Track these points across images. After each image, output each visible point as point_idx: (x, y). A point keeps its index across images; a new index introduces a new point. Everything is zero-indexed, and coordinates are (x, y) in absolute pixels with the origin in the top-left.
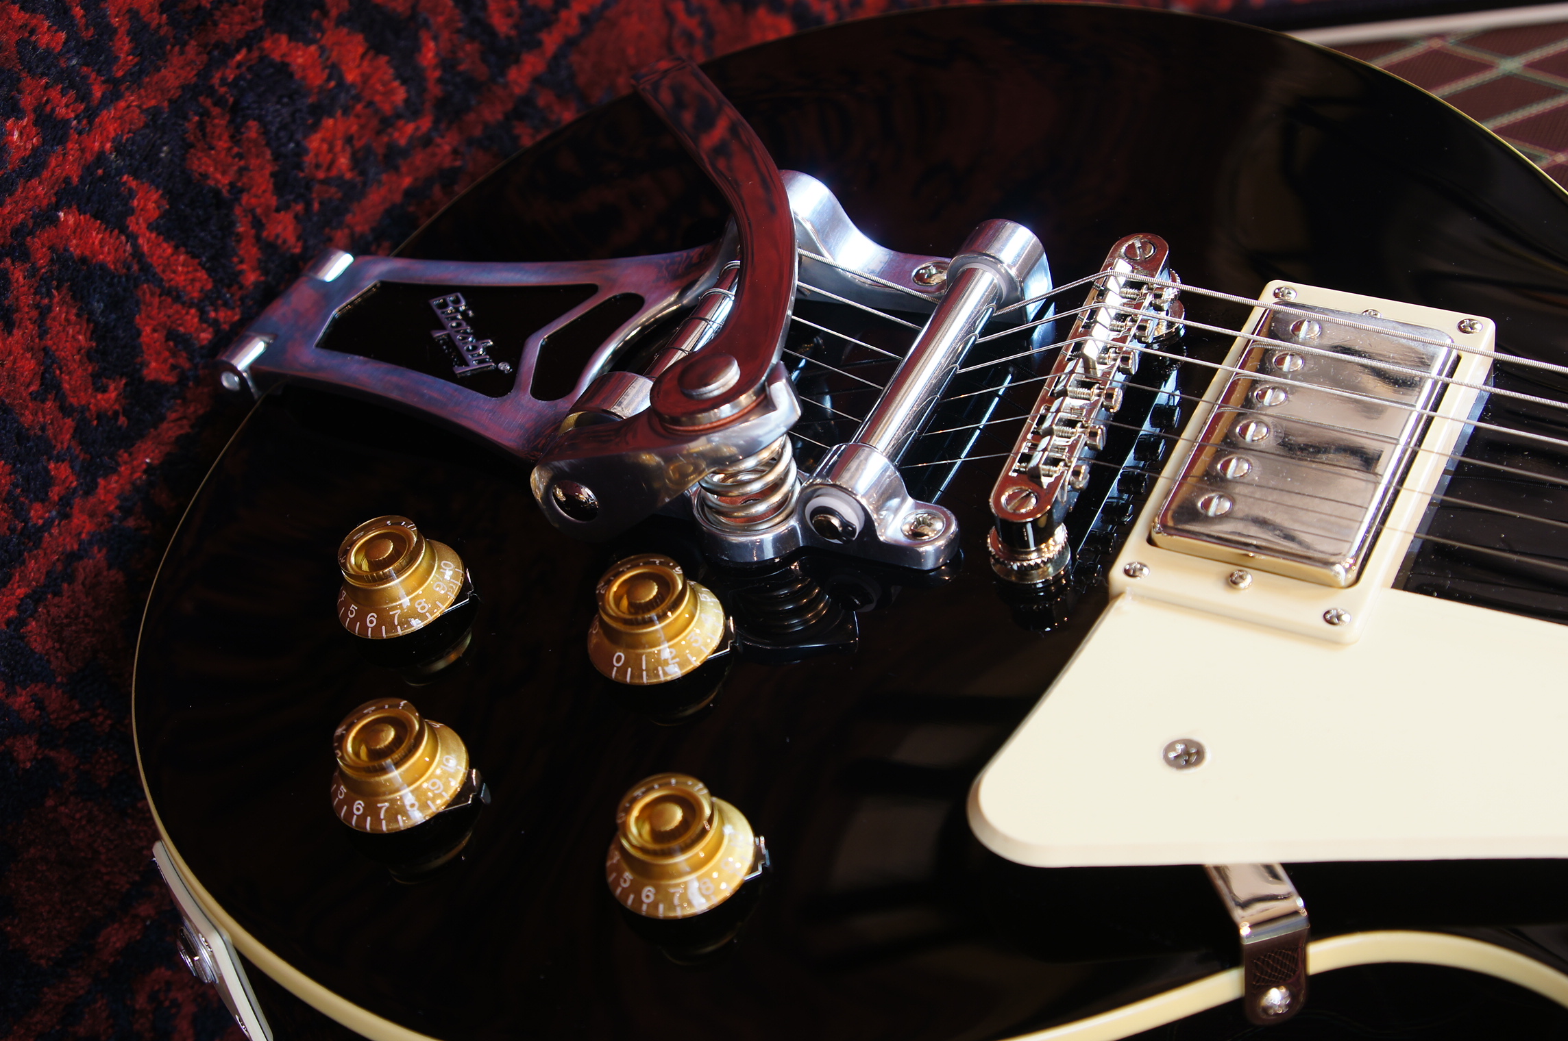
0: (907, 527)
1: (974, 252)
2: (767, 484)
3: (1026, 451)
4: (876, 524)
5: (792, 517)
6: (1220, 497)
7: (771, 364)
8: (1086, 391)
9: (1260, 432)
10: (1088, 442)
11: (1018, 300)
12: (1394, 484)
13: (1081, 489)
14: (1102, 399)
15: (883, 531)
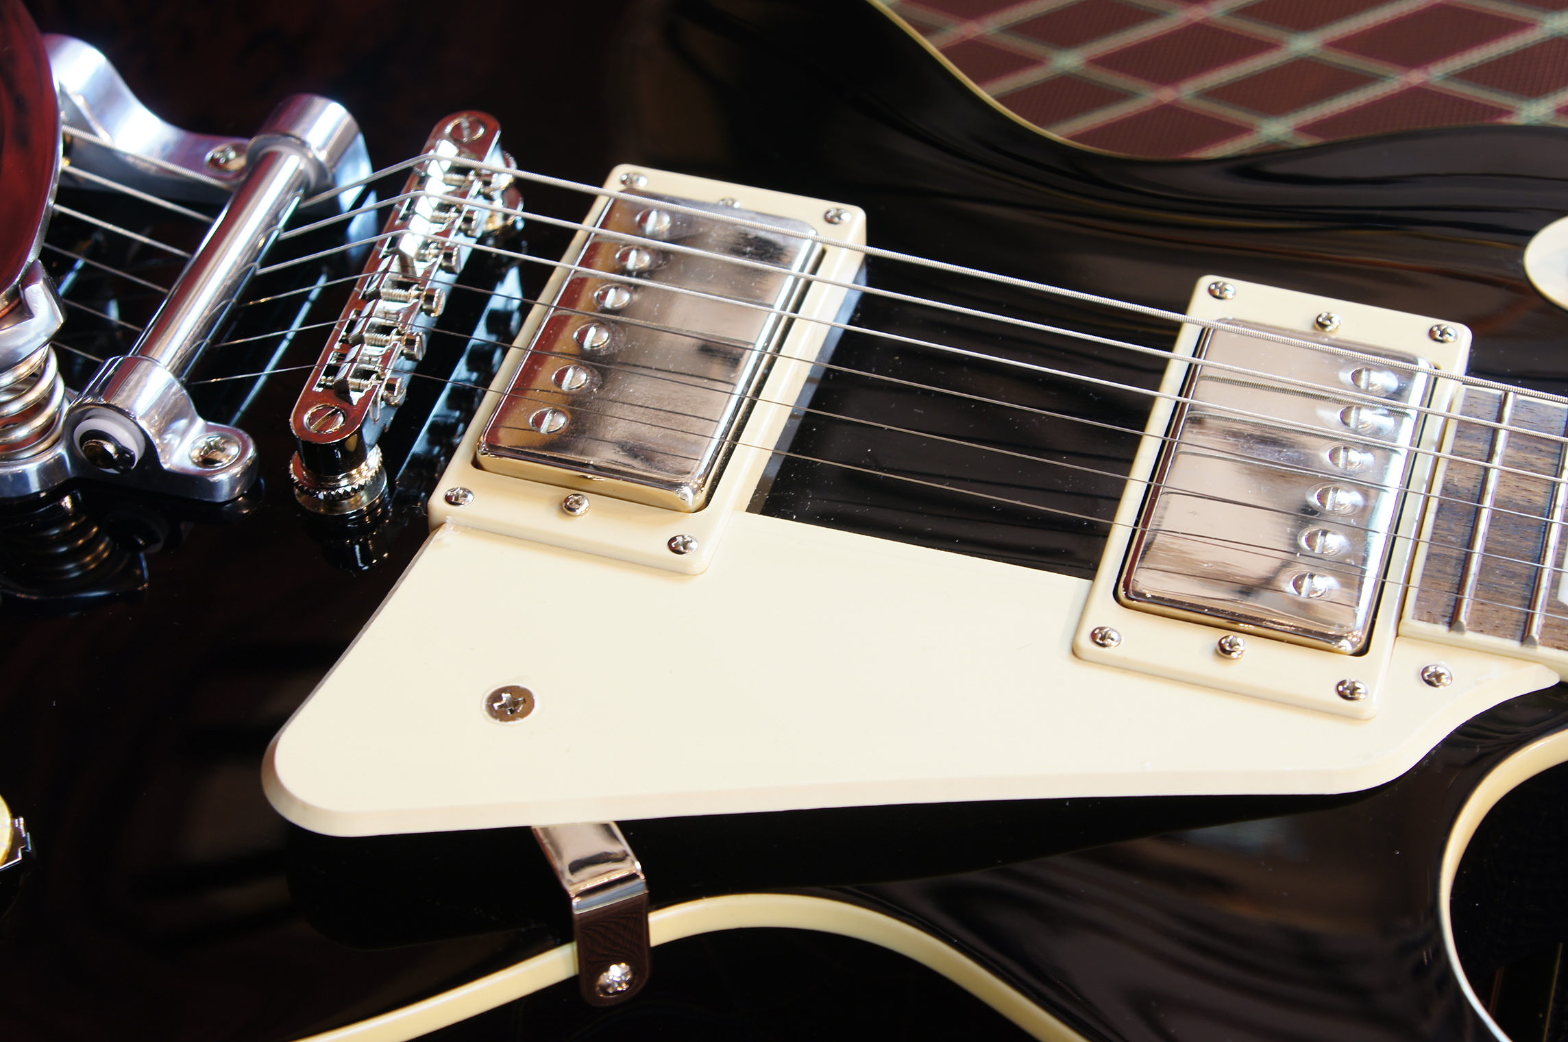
0: (196, 453)
1: (276, 132)
2: (27, 405)
3: (333, 362)
4: (159, 450)
5: (60, 444)
6: (554, 412)
7: (26, 263)
8: (402, 292)
9: (601, 338)
10: (405, 352)
11: (329, 188)
12: (749, 394)
13: (396, 405)
14: (422, 301)
15: (167, 457)
